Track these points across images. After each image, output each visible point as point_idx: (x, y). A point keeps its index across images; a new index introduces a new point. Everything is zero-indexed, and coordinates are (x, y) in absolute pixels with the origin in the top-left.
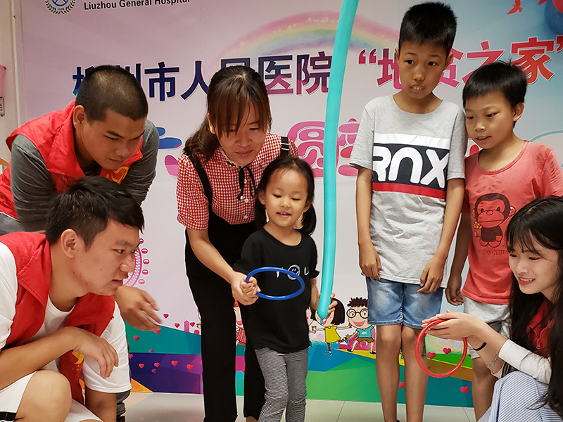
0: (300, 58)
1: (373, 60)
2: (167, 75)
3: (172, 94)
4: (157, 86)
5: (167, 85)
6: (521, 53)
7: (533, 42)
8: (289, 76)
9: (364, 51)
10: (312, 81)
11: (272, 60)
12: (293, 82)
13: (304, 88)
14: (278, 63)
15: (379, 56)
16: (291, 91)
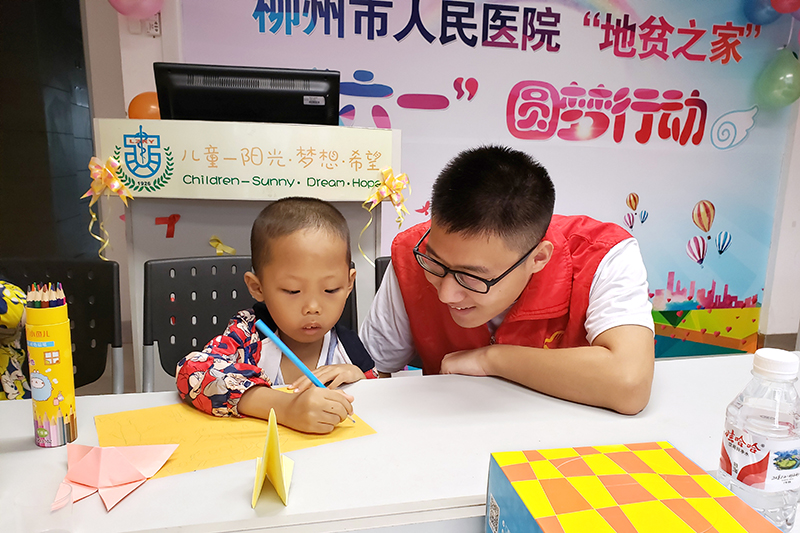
0: (527, 11)
1: (596, 23)
2: (377, 9)
3: (383, 32)
4: (365, 20)
5: (377, 22)
6: (720, 35)
7: (729, 26)
8: (515, 29)
9: (589, 13)
10: (538, 37)
11: (498, 8)
12: (518, 36)
13: (529, 44)
14: (504, 13)
15: (603, 21)
16: (516, 46)
